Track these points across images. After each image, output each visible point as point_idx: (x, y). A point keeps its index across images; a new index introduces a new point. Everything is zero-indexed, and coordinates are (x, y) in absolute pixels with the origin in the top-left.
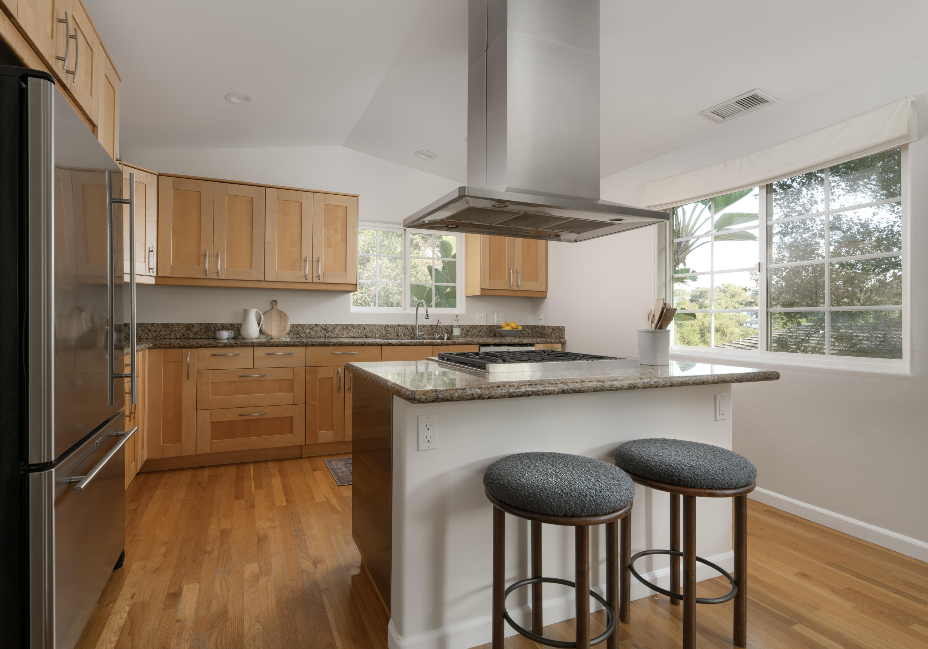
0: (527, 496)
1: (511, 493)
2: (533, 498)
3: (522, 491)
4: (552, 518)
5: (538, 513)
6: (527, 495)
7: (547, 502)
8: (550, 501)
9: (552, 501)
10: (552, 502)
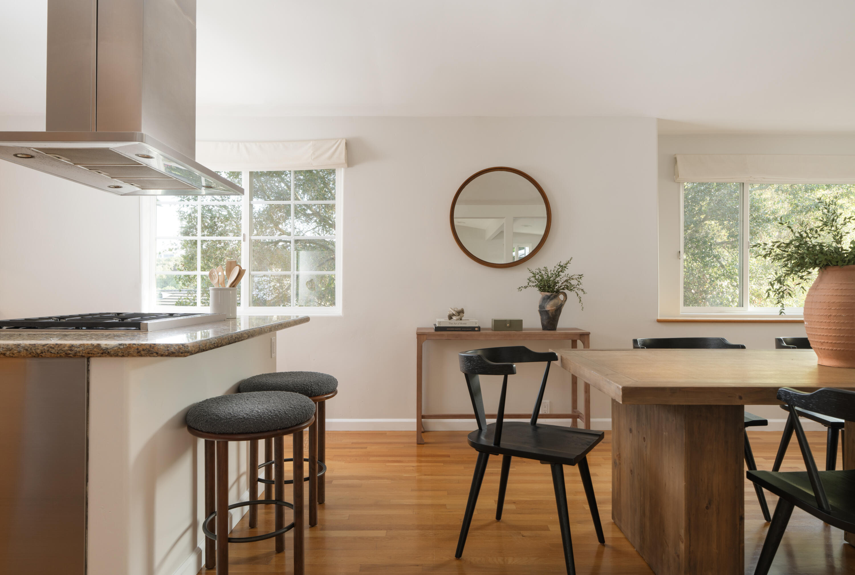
0: (271, 419)
1: (256, 421)
2: (276, 418)
3: (265, 416)
4: (290, 429)
5: (280, 429)
6: (271, 417)
7: (287, 417)
8: (289, 416)
9: (290, 415)
10: (290, 417)
